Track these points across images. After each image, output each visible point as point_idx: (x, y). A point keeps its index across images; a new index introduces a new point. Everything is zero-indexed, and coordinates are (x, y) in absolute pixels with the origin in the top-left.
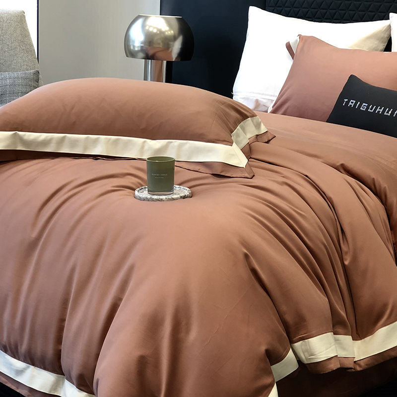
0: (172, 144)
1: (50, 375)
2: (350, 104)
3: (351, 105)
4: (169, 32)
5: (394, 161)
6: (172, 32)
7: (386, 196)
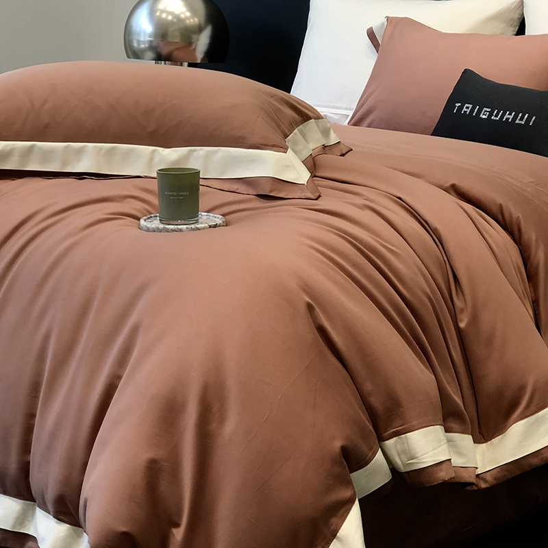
0: (195, 153)
1: (13, 503)
2: (465, 109)
3: (466, 112)
4: (192, 20)
5: (532, 182)
6: (196, 20)
7: (520, 230)
